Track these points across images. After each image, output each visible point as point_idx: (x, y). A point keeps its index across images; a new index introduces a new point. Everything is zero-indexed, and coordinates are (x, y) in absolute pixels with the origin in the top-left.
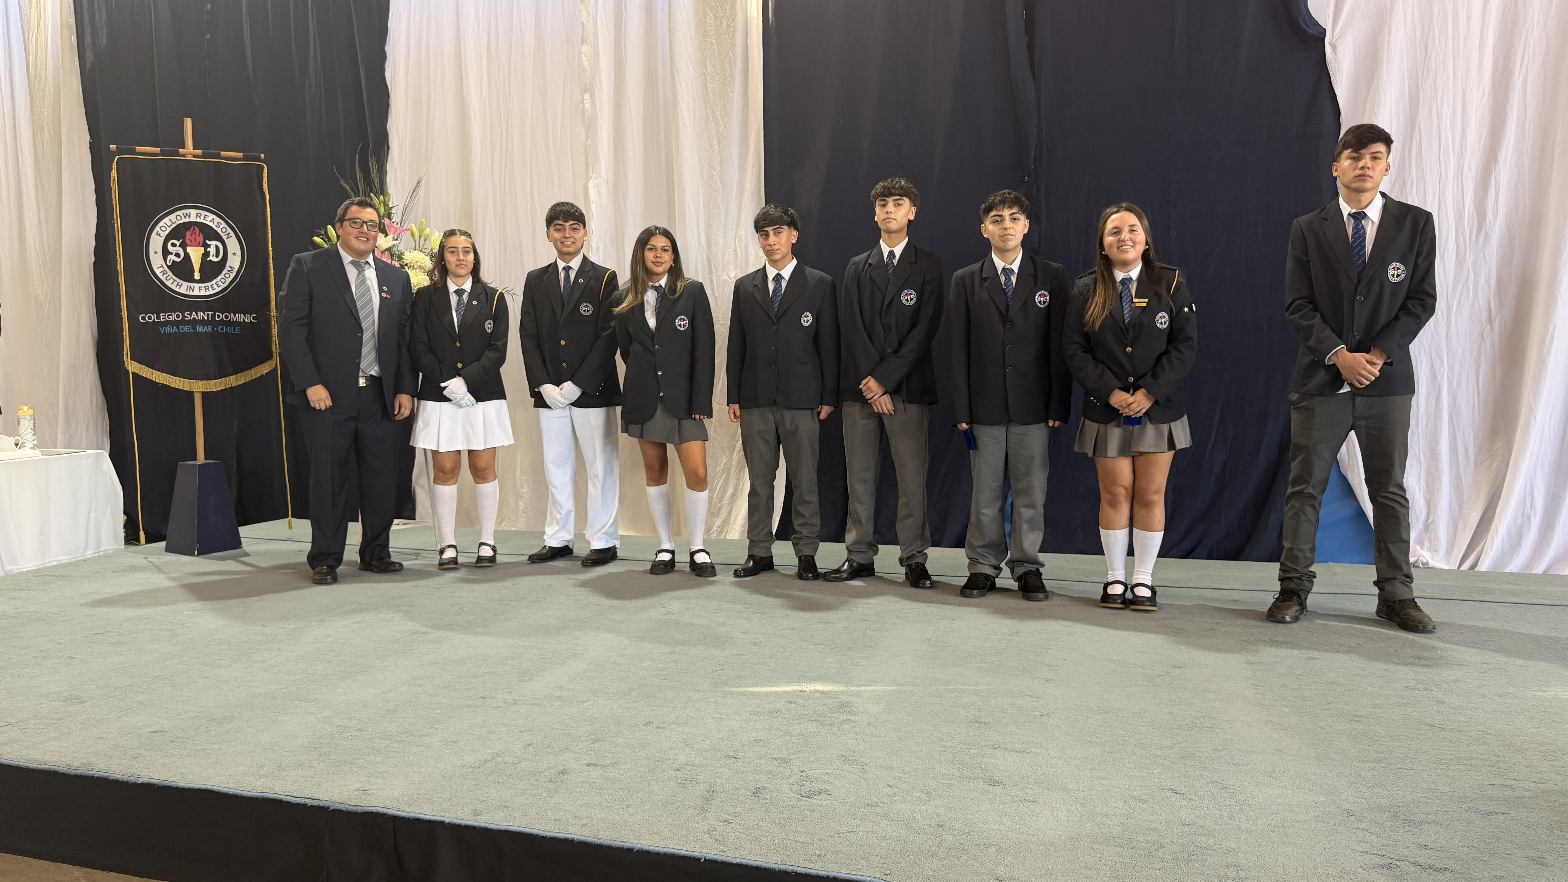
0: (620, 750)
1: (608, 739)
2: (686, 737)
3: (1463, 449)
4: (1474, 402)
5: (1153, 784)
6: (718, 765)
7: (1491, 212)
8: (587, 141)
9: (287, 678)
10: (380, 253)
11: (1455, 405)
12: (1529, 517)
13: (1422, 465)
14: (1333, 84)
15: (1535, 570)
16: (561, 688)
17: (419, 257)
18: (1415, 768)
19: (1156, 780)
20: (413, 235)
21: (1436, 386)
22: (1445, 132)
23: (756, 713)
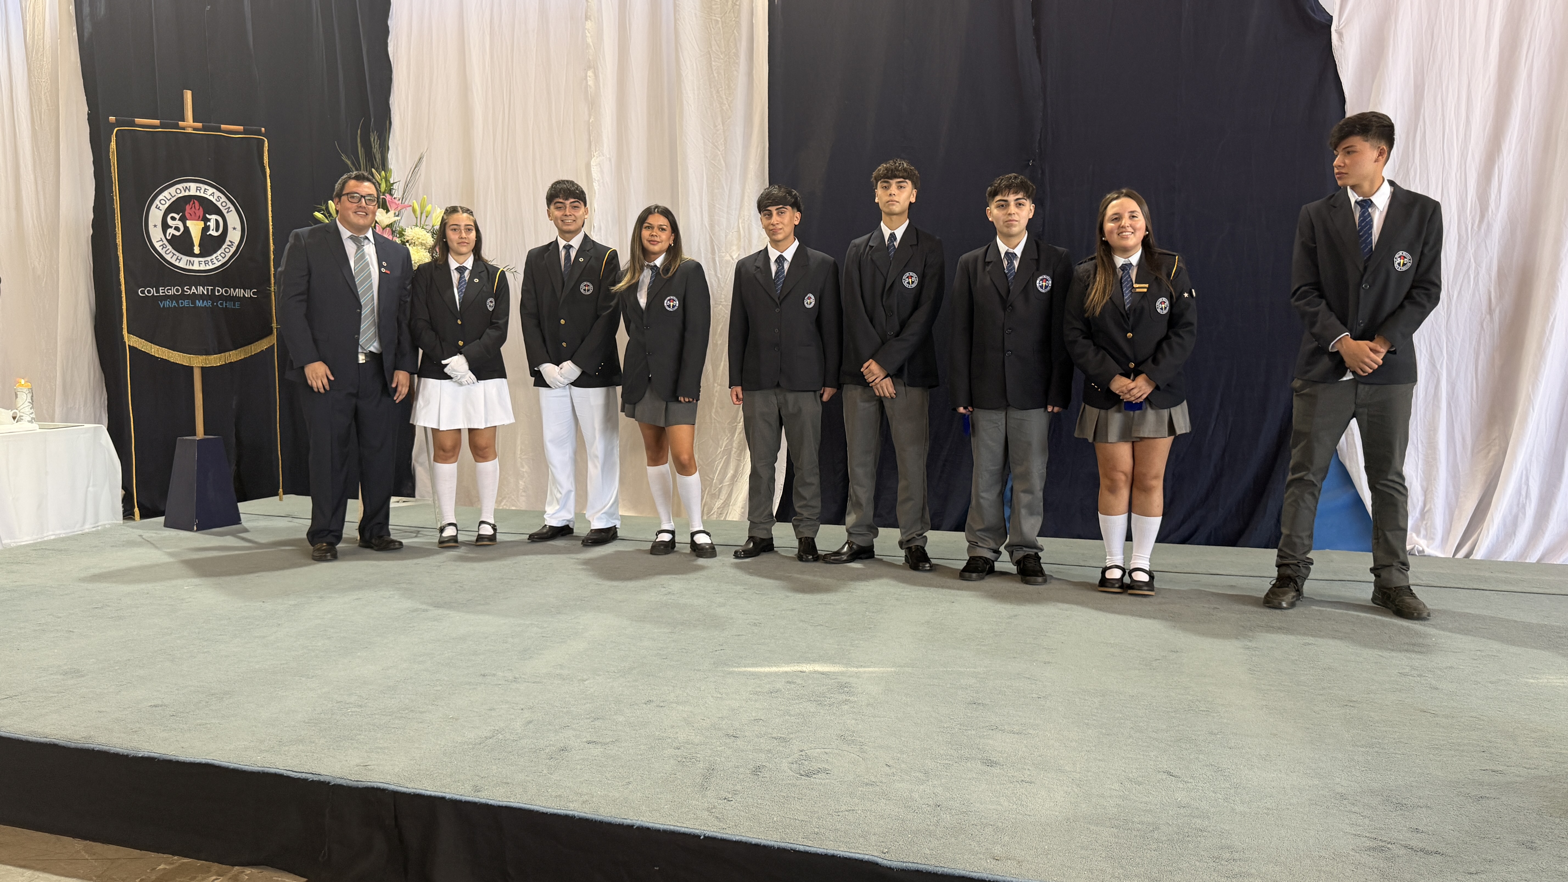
0: (621, 728)
1: (608, 718)
2: (686, 716)
3: (1461, 440)
4: (1472, 391)
5: (1149, 766)
6: (718, 743)
7: (1493, 202)
8: (590, 118)
9: (287, 653)
10: (381, 230)
11: (1453, 393)
12: (1524, 507)
13: (1420, 454)
14: (1339, 71)
15: (1530, 559)
16: (562, 666)
17: (421, 234)
18: (1408, 753)
19: (1152, 763)
20: (414, 211)
21: (1435, 375)
22: (1449, 122)
23: (756, 693)
